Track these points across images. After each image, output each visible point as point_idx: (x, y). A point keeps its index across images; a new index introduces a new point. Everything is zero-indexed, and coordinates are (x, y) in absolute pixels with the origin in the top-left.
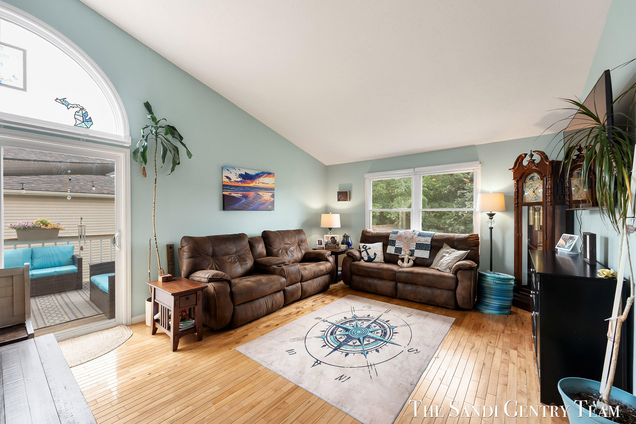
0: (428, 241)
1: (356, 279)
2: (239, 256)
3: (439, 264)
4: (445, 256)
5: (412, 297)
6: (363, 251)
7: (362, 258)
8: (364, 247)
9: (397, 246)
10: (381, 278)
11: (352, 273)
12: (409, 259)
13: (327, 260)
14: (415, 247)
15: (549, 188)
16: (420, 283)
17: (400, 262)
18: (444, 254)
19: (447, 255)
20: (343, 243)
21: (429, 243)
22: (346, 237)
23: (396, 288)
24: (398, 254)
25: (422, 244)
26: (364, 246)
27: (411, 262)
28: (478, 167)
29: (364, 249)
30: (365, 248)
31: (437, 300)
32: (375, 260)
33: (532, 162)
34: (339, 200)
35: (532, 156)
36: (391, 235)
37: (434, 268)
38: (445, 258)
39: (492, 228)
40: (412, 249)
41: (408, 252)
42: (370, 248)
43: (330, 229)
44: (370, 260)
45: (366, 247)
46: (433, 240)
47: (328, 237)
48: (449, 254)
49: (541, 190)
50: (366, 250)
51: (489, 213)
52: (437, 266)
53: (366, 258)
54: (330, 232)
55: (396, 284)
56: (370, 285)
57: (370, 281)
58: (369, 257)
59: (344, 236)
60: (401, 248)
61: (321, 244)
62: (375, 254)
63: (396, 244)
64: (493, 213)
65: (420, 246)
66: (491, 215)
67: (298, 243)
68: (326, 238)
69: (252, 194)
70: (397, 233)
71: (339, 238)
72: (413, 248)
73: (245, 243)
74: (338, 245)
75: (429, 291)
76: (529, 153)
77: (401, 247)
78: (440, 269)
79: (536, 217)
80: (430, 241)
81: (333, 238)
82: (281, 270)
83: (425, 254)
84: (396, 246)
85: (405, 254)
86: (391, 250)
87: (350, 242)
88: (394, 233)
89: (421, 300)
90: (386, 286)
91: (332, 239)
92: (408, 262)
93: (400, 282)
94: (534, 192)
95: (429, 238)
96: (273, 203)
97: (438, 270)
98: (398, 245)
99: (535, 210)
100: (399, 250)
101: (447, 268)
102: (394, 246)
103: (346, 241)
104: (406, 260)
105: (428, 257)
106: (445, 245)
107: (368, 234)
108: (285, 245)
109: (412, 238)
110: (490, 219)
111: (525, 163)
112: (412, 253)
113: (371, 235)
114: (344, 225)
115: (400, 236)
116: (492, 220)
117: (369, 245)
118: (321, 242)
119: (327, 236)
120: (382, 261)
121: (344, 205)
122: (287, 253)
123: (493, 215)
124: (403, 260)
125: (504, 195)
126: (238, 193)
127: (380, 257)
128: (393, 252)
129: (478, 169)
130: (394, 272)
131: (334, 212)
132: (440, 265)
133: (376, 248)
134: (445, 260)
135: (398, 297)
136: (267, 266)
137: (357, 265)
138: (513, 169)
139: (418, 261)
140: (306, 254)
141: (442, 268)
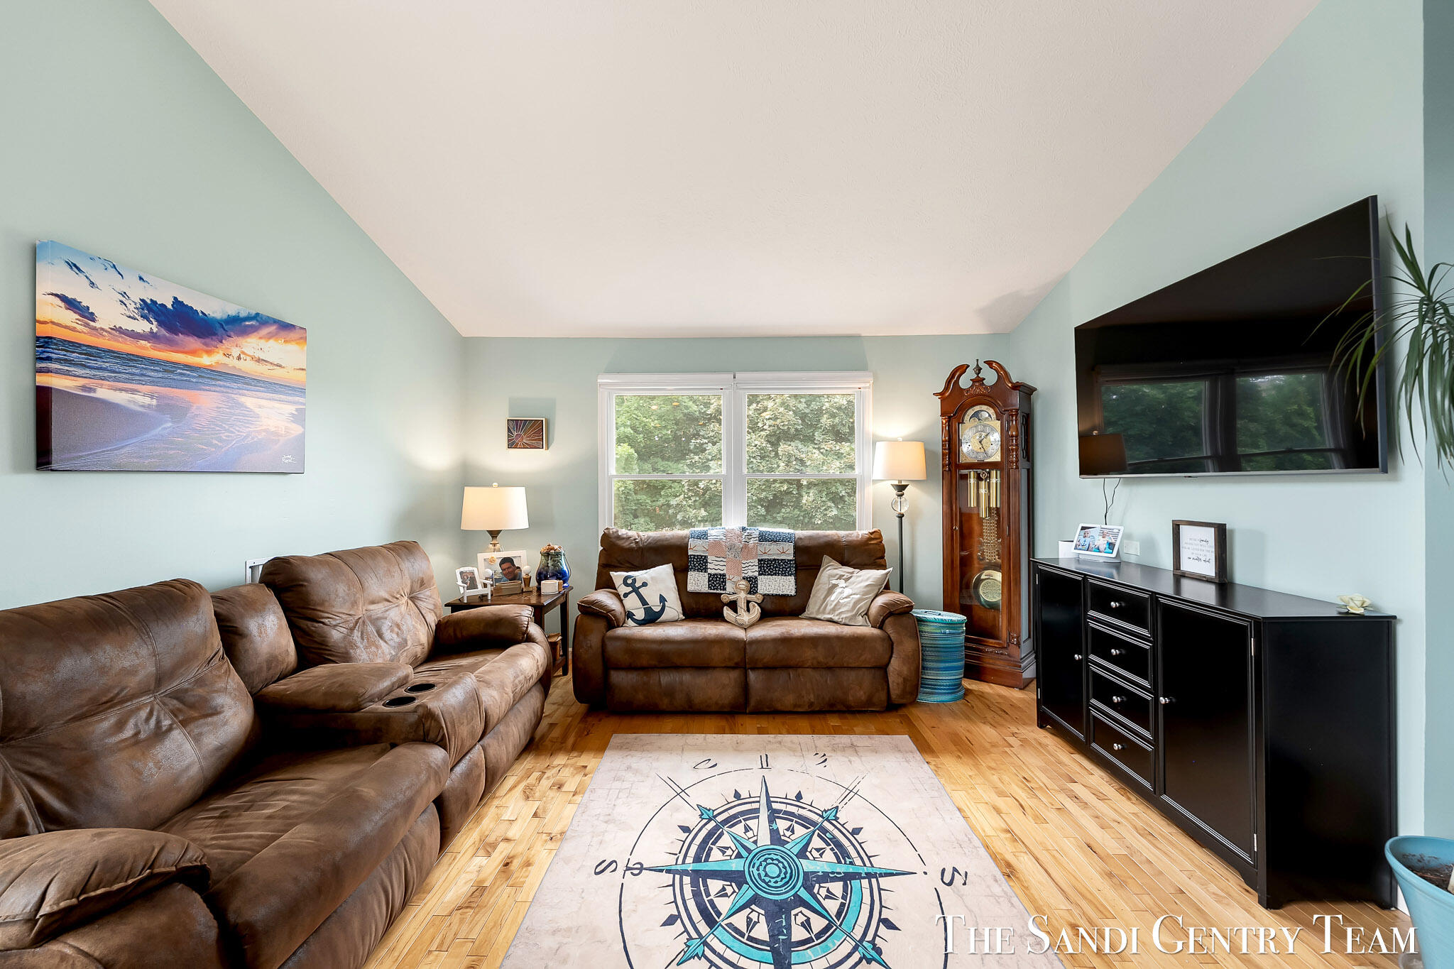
0: (786, 552)
1: (621, 679)
2: (178, 695)
3: (829, 608)
4: (837, 585)
5: (789, 700)
6: (626, 595)
7: (629, 615)
8: (629, 581)
9: (713, 572)
10: (702, 667)
11: (609, 664)
12: (748, 602)
13: (529, 639)
14: (757, 568)
15: (1012, 436)
16: (809, 664)
17: (727, 612)
18: (834, 582)
19: (842, 583)
20: (542, 576)
21: (791, 557)
22: (551, 554)
23: (745, 687)
24: (719, 591)
25: (774, 560)
26: (626, 578)
27: (756, 611)
28: (868, 385)
29: (630, 589)
30: (632, 585)
31: (851, 698)
32: (663, 618)
33: (978, 381)
34: (512, 445)
35: (979, 370)
36: (691, 543)
37: (819, 617)
38: (838, 590)
39: (903, 515)
40: (750, 574)
41: (743, 584)
42: (645, 584)
43: (494, 534)
44: (652, 618)
45: (634, 581)
46: (798, 549)
47: (492, 560)
48: (847, 580)
49: (996, 437)
50: (636, 590)
51: (897, 483)
52: (824, 613)
53: (640, 614)
54: (495, 545)
55: (746, 676)
56: (670, 692)
57: (666, 678)
58: (648, 611)
59: (547, 554)
60: (724, 575)
61: (473, 585)
62: (662, 599)
63: (709, 566)
64: (903, 483)
65: (769, 567)
66: (901, 488)
67: (412, 591)
68: (485, 567)
69: (206, 402)
70: (703, 536)
71: (529, 562)
72: (753, 571)
73: (202, 622)
74: (528, 581)
75: (829, 678)
76: (973, 365)
77: (722, 572)
78: (836, 618)
79: (983, 491)
80: (792, 551)
81: (507, 561)
82: (420, 718)
83: (785, 585)
84: (709, 571)
85: (735, 589)
86: (698, 582)
87: (565, 569)
88: (699, 538)
89: (811, 704)
90: (720, 686)
91: (505, 566)
92: (748, 610)
93: (753, 669)
94: (980, 442)
95: (787, 544)
96: (299, 446)
97: (831, 621)
98: (714, 567)
99: (979, 478)
100: (718, 581)
101: (856, 615)
102: (705, 570)
103: (552, 568)
104: (742, 605)
105: (793, 593)
106: (826, 559)
107: (626, 544)
108: (372, 607)
109: (746, 547)
110: (898, 496)
111: (965, 382)
112: (752, 584)
113: (633, 545)
114: (538, 520)
115: (717, 544)
116: (903, 499)
117: (640, 575)
118: (473, 580)
119: (488, 555)
120: (682, 617)
121: (528, 460)
122: (381, 635)
123: (904, 487)
124: (733, 605)
125: (926, 451)
126: (133, 391)
127: (674, 608)
128: (705, 589)
129: (869, 388)
130: (742, 645)
131: (507, 481)
132: (834, 610)
133: (659, 580)
134: (845, 595)
135: (750, 707)
136: (343, 711)
137: (627, 640)
138: (940, 394)
139: (769, 606)
140: (439, 625)
141: (844, 616)
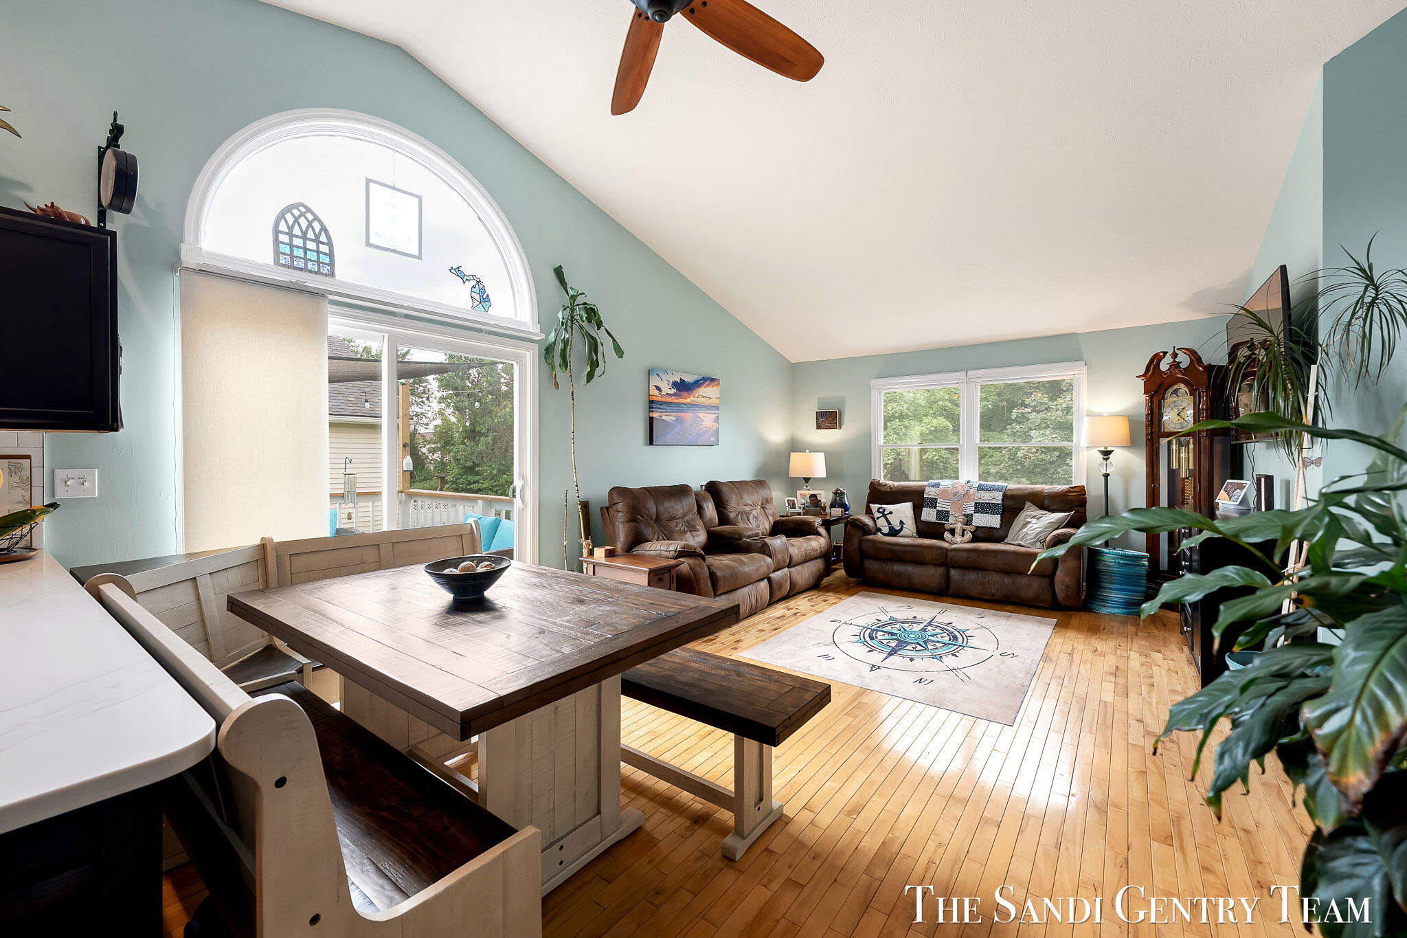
0: (997, 498)
1: (871, 565)
2: (687, 522)
3: (1021, 536)
4: (1030, 522)
5: (976, 590)
6: (878, 518)
7: (879, 530)
8: (881, 510)
9: (940, 509)
10: (919, 562)
11: (864, 555)
12: (964, 530)
13: (818, 534)
14: (973, 509)
15: (1203, 409)
16: (992, 568)
17: (947, 535)
18: (1028, 520)
19: (1034, 521)
21: (1000, 502)
22: (838, 494)
23: (947, 578)
24: (943, 522)
25: (987, 503)
26: (879, 508)
27: (968, 536)
28: (1082, 372)
29: (881, 515)
30: (883, 512)
31: (1022, 594)
32: (901, 534)
33: (1176, 365)
34: (819, 427)
35: (1175, 355)
36: (927, 489)
37: (1012, 543)
38: (1030, 525)
39: (1109, 475)
40: (969, 512)
41: (961, 518)
42: (891, 513)
43: (807, 480)
44: (894, 532)
45: (884, 510)
46: (1005, 497)
47: (805, 495)
48: (1038, 519)
49: (1190, 412)
50: (885, 516)
51: (1103, 449)
52: (1016, 540)
53: (886, 530)
54: (807, 487)
55: (948, 571)
56: (898, 575)
57: (898, 568)
58: (891, 528)
59: (836, 493)
60: (948, 512)
61: (794, 507)
62: (902, 523)
63: (938, 505)
64: (1109, 449)
65: (982, 508)
66: (1106, 454)
67: (762, 504)
68: (802, 496)
69: (688, 416)
70: (938, 485)
71: (826, 497)
72: (970, 510)
73: (691, 500)
74: (824, 508)
75: (1007, 580)
76: (1171, 351)
77: (947, 510)
78: (1023, 544)
79: (1183, 455)
80: (1000, 498)
81: (813, 496)
82: (763, 545)
83: (993, 521)
84: (938, 508)
85: (955, 521)
86: (929, 515)
87: (847, 503)
88: (933, 486)
89: (993, 595)
90: (931, 575)
91: (812, 499)
92: (963, 535)
93: (953, 567)
94: (1178, 415)
95: (998, 492)
96: (716, 433)
97: (1019, 545)
98: (941, 506)
99: (1180, 445)
100: (943, 515)
101: (1036, 542)
102: (935, 507)
103: (838, 501)
104: (958, 531)
105: (998, 526)
106: (1028, 504)
107: (883, 489)
108: (745, 507)
109: (967, 494)
110: (1104, 459)
111: (1164, 366)
112: (968, 519)
113: (888, 489)
114: (832, 473)
115: (945, 491)
116: (1108, 462)
117: (888, 508)
118: (794, 504)
119: (803, 492)
120: (915, 535)
121: (829, 437)
122: (749, 520)
123: (1110, 452)
124: (952, 532)
125: (1129, 420)
126: (670, 416)
127: (910, 527)
128: (934, 520)
129: (1083, 374)
130: (945, 551)
131: (814, 449)
132: (1023, 538)
133: (902, 512)
134: (1032, 528)
135: (951, 591)
136: (735, 539)
137: (874, 542)
138: (1143, 376)
139: (979, 534)
140: (775, 523)
141: (1028, 542)
